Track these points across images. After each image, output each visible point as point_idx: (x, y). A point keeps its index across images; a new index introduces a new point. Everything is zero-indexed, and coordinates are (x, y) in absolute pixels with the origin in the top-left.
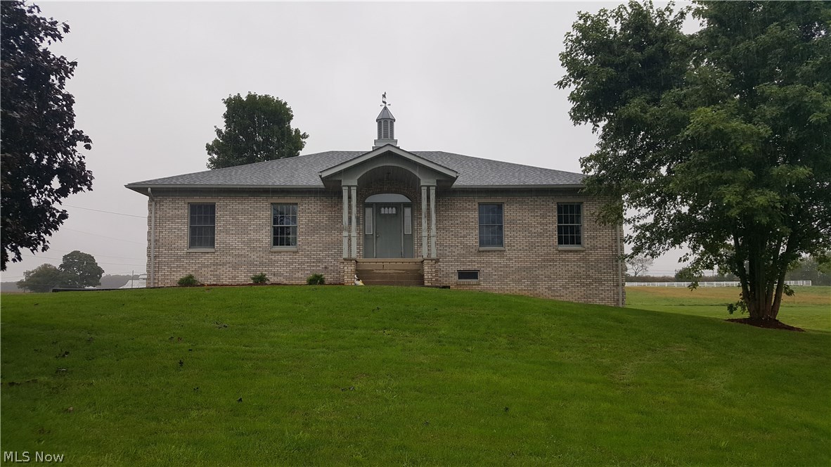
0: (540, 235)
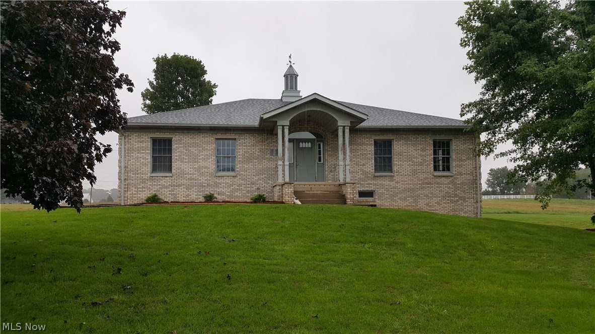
0: (421, 164)
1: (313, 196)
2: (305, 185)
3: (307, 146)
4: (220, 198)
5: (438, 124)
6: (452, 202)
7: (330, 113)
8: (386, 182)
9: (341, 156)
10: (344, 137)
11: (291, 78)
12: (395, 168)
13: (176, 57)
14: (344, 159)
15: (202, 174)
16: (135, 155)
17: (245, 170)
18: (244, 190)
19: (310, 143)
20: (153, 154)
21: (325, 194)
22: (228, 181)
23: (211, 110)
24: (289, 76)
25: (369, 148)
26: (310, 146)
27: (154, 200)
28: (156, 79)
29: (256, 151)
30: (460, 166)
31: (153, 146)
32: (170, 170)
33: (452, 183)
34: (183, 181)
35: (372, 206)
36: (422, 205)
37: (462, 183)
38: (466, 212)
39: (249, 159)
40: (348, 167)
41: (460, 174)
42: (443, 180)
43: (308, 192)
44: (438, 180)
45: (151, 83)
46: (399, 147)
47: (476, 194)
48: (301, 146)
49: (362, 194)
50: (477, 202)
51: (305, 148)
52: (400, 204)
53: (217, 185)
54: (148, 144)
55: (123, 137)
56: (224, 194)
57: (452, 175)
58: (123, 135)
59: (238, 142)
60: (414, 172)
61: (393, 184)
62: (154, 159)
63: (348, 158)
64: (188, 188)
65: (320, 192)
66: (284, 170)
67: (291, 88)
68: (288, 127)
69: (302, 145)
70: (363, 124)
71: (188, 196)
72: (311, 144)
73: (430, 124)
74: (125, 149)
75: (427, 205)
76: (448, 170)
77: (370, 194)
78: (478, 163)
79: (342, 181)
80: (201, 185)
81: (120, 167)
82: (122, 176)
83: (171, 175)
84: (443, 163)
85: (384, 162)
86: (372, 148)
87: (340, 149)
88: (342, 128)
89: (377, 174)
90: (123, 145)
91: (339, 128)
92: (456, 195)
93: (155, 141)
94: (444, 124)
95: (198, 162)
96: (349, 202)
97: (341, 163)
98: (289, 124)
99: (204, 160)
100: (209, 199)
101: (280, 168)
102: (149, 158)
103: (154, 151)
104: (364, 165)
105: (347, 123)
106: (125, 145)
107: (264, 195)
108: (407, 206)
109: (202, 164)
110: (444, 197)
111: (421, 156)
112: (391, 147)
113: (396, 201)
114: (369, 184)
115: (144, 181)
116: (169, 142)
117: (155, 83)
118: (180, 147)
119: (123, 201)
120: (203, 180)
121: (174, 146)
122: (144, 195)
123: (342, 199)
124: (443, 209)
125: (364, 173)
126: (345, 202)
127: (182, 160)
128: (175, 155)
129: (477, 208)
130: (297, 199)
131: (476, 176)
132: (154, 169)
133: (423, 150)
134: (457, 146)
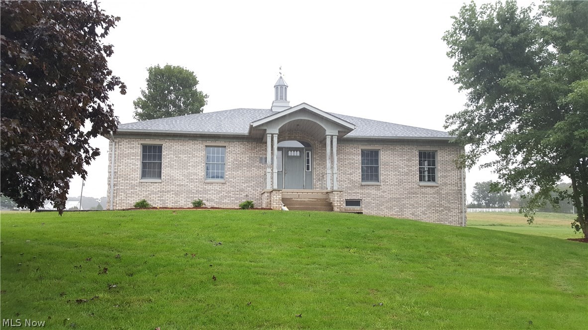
0: (407, 174)
1: (301, 203)
2: (294, 193)
3: (295, 155)
4: (208, 204)
5: (423, 135)
6: (437, 211)
7: (318, 123)
8: (373, 191)
9: (328, 164)
10: (332, 146)
11: (281, 89)
12: (381, 178)
13: (168, 68)
14: (332, 168)
15: (192, 181)
16: (126, 160)
17: (234, 177)
18: (233, 197)
19: (298, 152)
20: (143, 160)
21: (312, 201)
22: (217, 187)
23: (201, 118)
24: (279, 87)
25: (356, 159)
26: (298, 154)
27: (142, 205)
28: (149, 87)
29: (246, 158)
30: (446, 177)
31: (143, 152)
32: (160, 176)
33: (438, 193)
34: (173, 187)
35: (358, 213)
36: (408, 215)
37: (447, 194)
38: (451, 222)
39: (238, 166)
40: (335, 176)
41: (446, 184)
42: (428, 190)
43: (296, 199)
44: (423, 190)
45: (143, 92)
46: (385, 157)
47: (461, 204)
48: (290, 155)
49: (349, 203)
50: (462, 212)
51: (294, 156)
52: (386, 213)
53: (206, 191)
54: (138, 150)
55: (114, 143)
56: (212, 201)
57: (437, 185)
58: (113, 141)
59: (228, 150)
60: (400, 182)
61: (379, 193)
62: (144, 165)
63: (335, 166)
64: (177, 194)
65: (308, 199)
66: (272, 178)
67: (282, 98)
68: (277, 136)
69: (290, 153)
70: (351, 135)
71: (176, 202)
72: (300, 153)
73: (416, 136)
74: (115, 154)
75: (413, 214)
76: (434, 180)
77: (357, 203)
78: (462, 173)
79: (329, 189)
80: (190, 192)
81: (110, 172)
82: (112, 181)
83: (160, 181)
84: (428, 174)
85: (371, 172)
86: (358, 158)
87: (328, 158)
88: (330, 137)
89: (364, 183)
90: (113, 151)
91: (327, 137)
92: (441, 205)
93: (145, 148)
94: (429, 135)
95: (188, 169)
96: (336, 209)
97: (329, 171)
98: (278, 132)
99: (193, 166)
100: (198, 205)
101: (269, 176)
102: (138, 164)
103: (144, 157)
104: (351, 174)
105: (335, 132)
106: (115, 151)
107: (252, 202)
108: (393, 215)
109: (191, 170)
110: (429, 207)
111: (407, 166)
112: (378, 157)
113: (382, 210)
114: (356, 193)
115: (133, 187)
116: (159, 148)
117: (147, 92)
118: (170, 153)
119: (111, 206)
120: (191, 186)
121: (164, 153)
122: (133, 201)
123: (330, 207)
124: (429, 218)
125: (352, 181)
126: (332, 209)
127: (171, 167)
128: (165, 162)
129: (462, 218)
130: (285, 206)
131: (461, 186)
132: (144, 175)
133: (409, 160)
134: (443, 158)
